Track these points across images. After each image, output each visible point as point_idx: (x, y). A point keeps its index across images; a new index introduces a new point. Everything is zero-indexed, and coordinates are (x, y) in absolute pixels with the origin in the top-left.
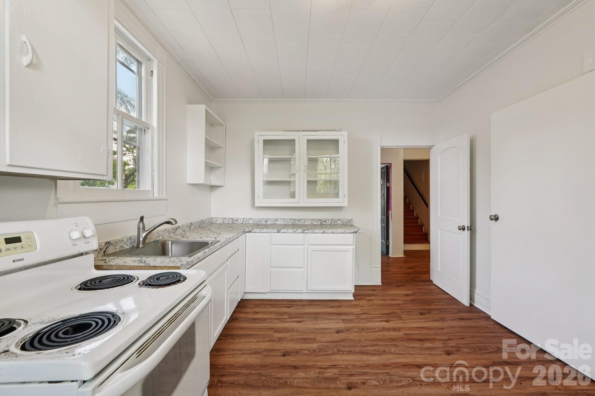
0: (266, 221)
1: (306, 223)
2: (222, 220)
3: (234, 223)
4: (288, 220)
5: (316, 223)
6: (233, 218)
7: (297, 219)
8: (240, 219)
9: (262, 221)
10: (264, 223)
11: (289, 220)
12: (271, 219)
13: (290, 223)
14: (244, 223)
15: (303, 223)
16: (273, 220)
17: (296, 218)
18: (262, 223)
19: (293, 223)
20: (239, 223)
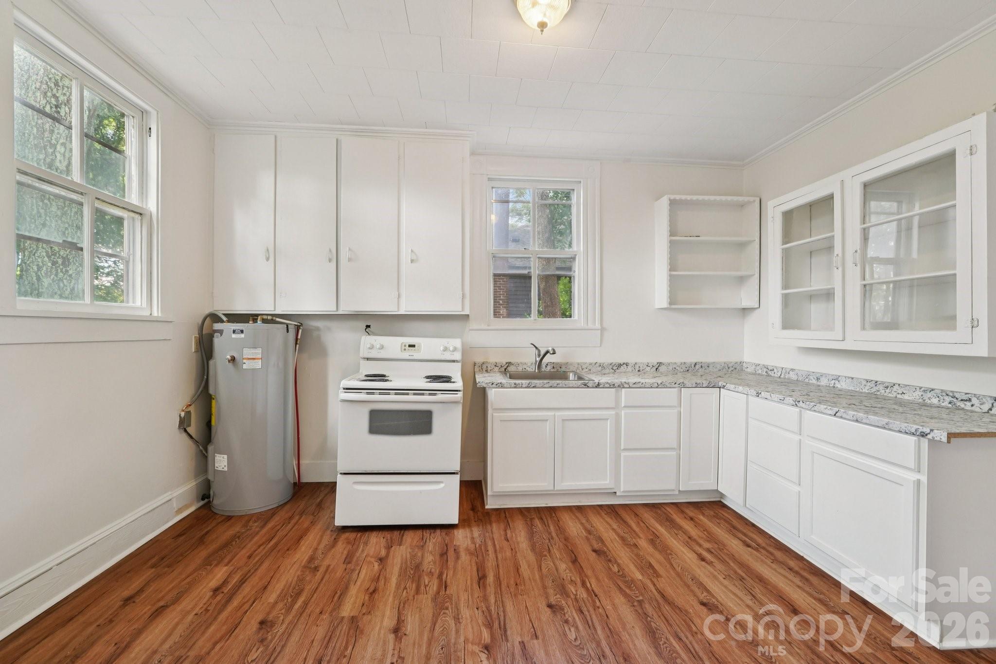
0: (818, 379)
1: (906, 397)
2: (754, 367)
3: (769, 375)
4: (860, 383)
5: (935, 401)
6: (767, 366)
7: (883, 383)
8: (776, 367)
9: (811, 377)
10: (814, 381)
11: (864, 382)
12: (825, 375)
13: (865, 390)
14: (782, 376)
15: (899, 396)
16: (831, 378)
17: (879, 379)
18: (811, 382)
19: (873, 390)
20: (776, 375)
